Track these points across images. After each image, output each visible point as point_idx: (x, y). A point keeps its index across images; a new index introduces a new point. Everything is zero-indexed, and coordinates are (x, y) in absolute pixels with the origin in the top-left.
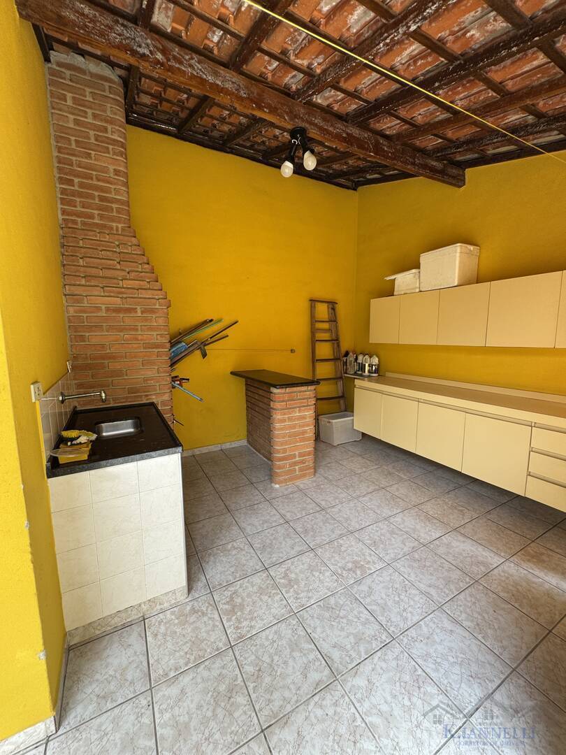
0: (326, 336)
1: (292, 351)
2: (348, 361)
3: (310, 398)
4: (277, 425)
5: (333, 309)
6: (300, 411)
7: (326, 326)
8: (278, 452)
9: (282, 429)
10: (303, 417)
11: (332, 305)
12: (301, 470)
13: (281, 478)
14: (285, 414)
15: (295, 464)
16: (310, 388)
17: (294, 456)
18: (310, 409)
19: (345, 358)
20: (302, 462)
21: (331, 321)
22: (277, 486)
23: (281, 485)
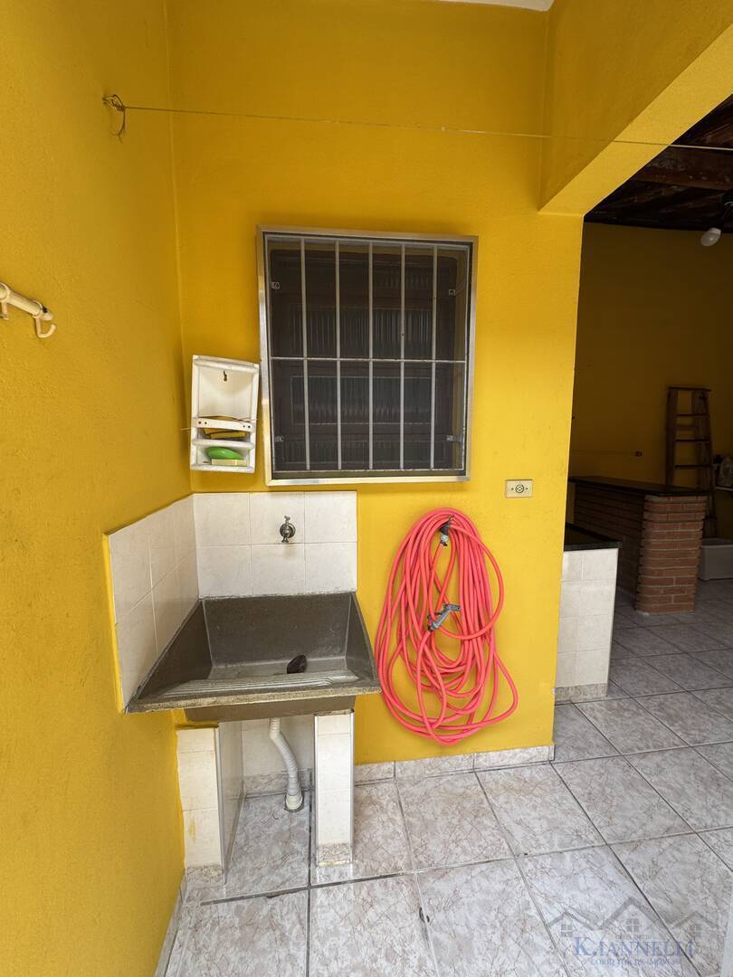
0: (688, 435)
1: (638, 454)
2: (721, 469)
3: (699, 511)
4: (654, 541)
5: (704, 398)
6: (683, 527)
7: (688, 421)
8: (652, 573)
9: (659, 546)
10: (689, 535)
11: (701, 394)
12: (677, 599)
13: (653, 606)
14: (665, 528)
15: (673, 591)
16: (700, 498)
17: (671, 581)
18: (698, 525)
19: (717, 465)
20: (681, 590)
21: (696, 415)
22: (646, 614)
23: (652, 613)
